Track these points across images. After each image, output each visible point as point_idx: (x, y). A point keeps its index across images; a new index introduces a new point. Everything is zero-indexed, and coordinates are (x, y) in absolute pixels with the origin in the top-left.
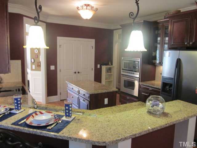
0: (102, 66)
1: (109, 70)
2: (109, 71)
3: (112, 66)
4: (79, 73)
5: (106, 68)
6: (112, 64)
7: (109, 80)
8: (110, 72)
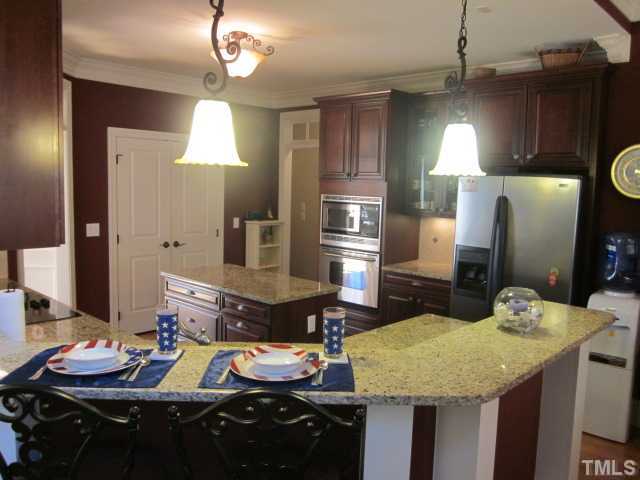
0: (247, 222)
1: (268, 235)
2: (268, 237)
3: (275, 221)
4: (176, 244)
5: (261, 227)
6: (276, 217)
7: (268, 266)
8: (272, 241)
